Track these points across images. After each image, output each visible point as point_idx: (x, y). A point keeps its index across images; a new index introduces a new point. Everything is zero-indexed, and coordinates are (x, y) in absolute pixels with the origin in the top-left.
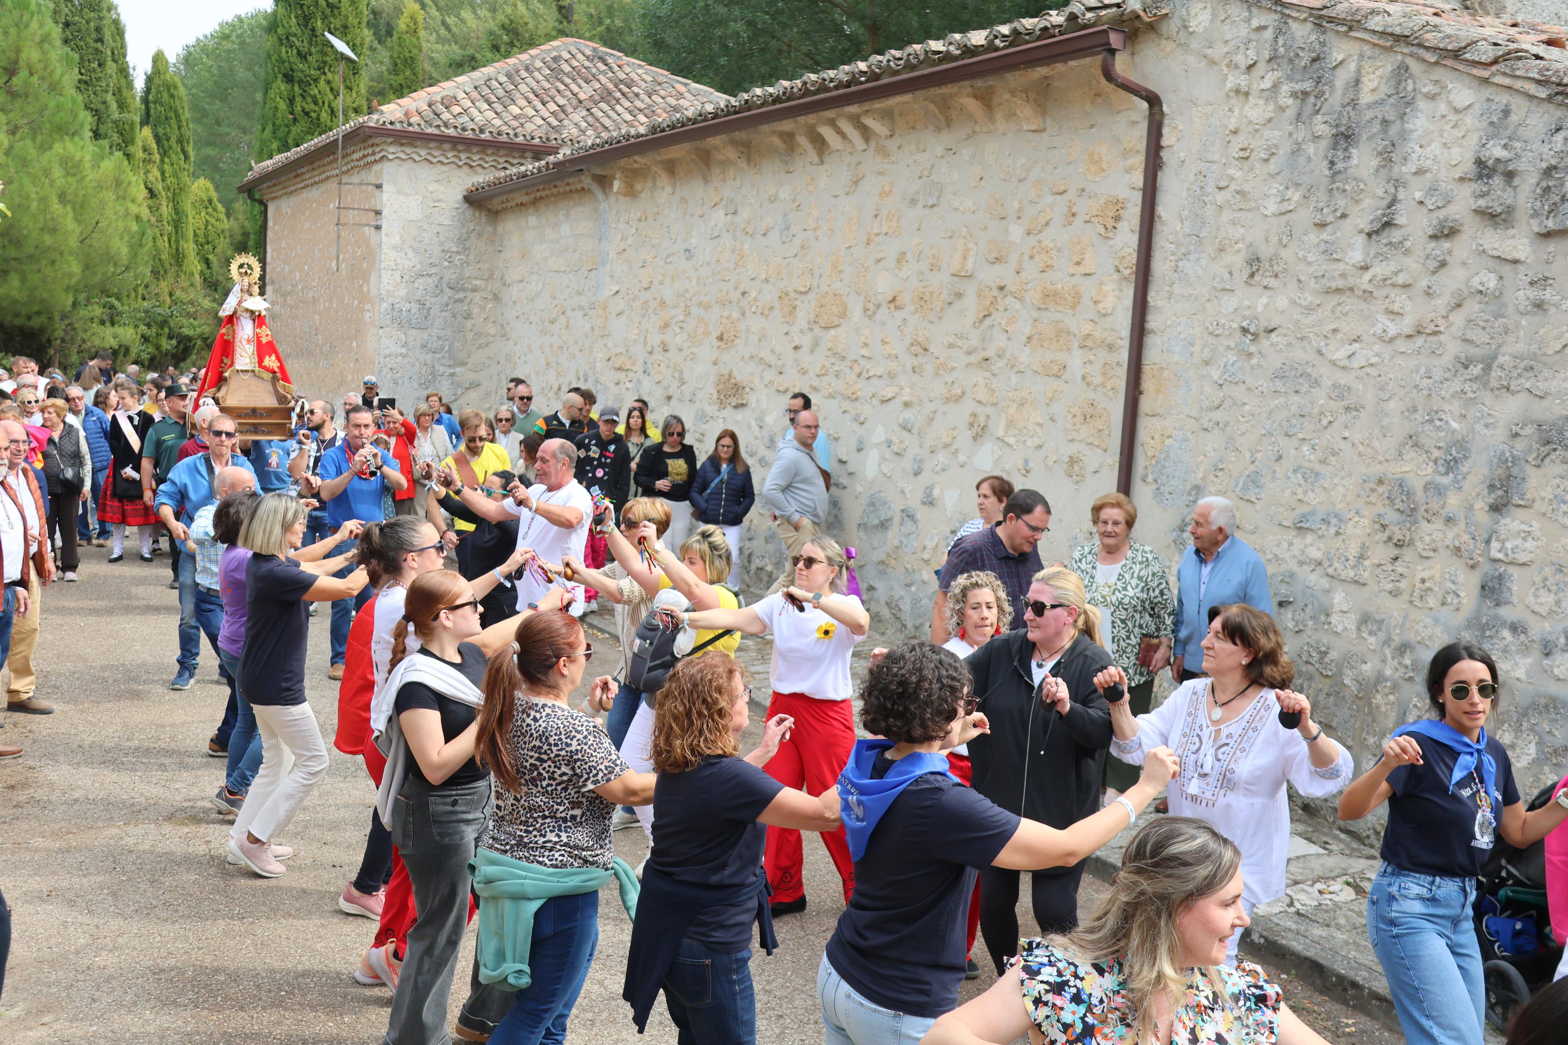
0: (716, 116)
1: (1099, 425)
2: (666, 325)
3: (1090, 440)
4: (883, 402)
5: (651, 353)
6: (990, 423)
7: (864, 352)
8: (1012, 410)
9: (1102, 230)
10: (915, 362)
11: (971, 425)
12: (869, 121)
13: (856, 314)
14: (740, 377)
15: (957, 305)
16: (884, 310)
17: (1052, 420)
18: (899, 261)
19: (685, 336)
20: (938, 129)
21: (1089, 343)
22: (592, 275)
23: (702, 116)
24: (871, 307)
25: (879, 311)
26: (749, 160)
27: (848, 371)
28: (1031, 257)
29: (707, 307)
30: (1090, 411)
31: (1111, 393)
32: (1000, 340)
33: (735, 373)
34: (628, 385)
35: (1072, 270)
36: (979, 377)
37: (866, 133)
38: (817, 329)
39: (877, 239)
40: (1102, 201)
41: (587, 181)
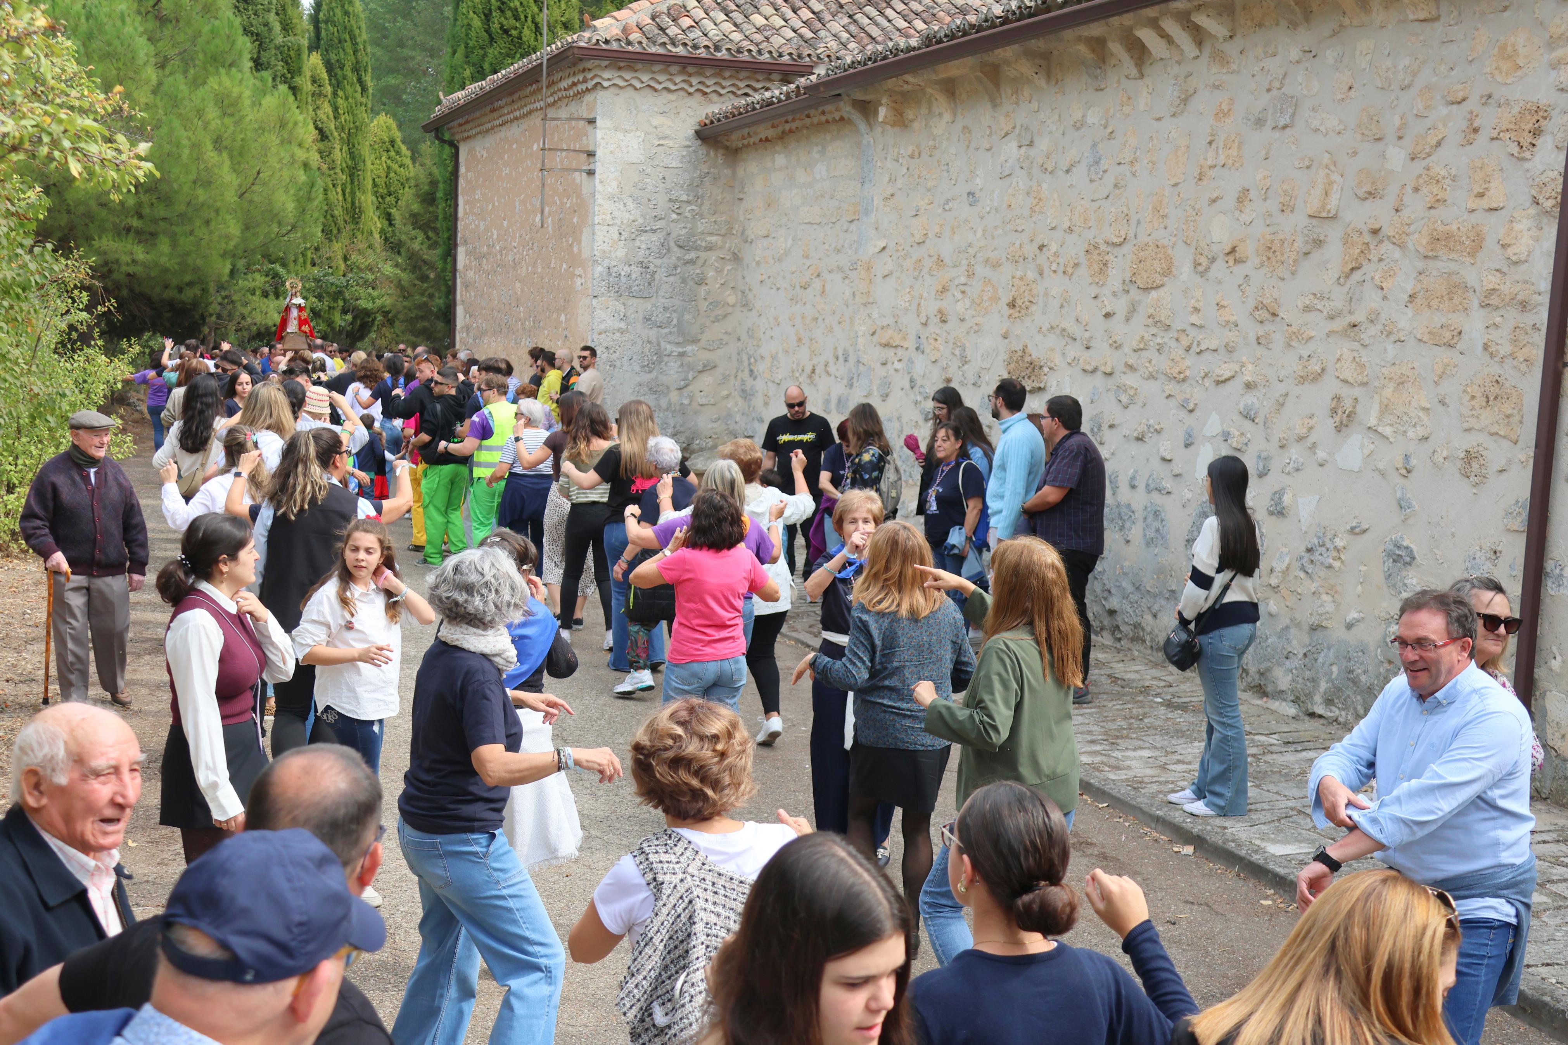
0: (1005, 20)
1: (1507, 408)
2: (945, 289)
3: (1495, 429)
4: (1218, 383)
5: (925, 324)
6: (1359, 408)
7: (1194, 319)
8: (1388, 392)
9: (1514, 149)
10: (1261, 331)
11: (1334, 411)
12: (1201, 19)
13: (1185, 270)
14: (1036, 353)
15: (1316, 256)
16: (1220, 264)
17: (1442, 402)
18: (1240, 200)
19: (967, 302)
20: (1293, 25)
21: (1495, 300)
22: (853, 227)
23: (989, 22)
24: (1204, 261)
25: (1214, 267)
26: (1049, 76)
27: (1173, 344)
28: (1416, 190)
29: (996, 265)
30: (1494, 390)
31: (1523, 367)
32: (1372, 300)
33: (1031, 349)
34: (898, 365)
35: (1471, 205)
36: (1345, 348)
37: (1199, 35)
38: (1133, 291)
39: (1213, 173)
40: (1516, 110)
41: (846, 109)
